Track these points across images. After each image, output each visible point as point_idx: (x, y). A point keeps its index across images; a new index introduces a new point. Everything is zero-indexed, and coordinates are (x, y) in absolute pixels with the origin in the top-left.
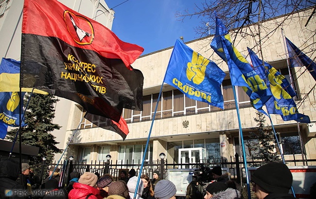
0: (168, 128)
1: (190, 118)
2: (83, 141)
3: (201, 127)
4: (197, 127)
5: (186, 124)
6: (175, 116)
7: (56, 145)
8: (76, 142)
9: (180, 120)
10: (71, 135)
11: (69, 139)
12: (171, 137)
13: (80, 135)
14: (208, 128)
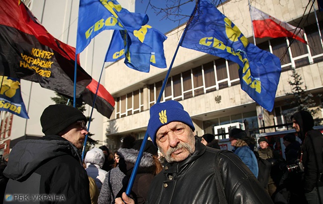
0: (200, 106)
1: (223, 93)
2: (120, 131)
3: (235, 101)
4: (231, 100)
5: (218, 99)
6: (208, 92)
7: (92, 137)
8: (113, 132)
9: (212, 95)
10: (108, 125)
11: (107, 130)
12: (206, 115)
13: (116, 124)
14: (242, 101)
